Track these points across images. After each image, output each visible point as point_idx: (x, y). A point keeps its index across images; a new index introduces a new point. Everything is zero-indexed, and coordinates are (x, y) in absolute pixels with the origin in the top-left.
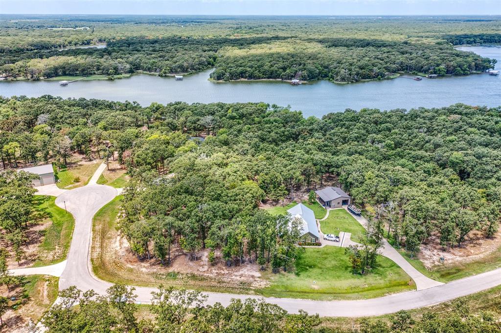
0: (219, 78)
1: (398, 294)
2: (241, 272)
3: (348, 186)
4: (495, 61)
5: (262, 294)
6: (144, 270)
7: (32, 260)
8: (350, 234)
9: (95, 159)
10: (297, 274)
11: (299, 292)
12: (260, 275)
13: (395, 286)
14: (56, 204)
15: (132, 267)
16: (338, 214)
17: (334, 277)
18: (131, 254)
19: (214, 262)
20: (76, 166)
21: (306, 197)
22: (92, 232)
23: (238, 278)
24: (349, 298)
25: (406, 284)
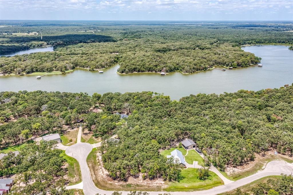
0: (122, 72)
1: (217, 187)
2: (156, 182)
3: (195, 140)
4: (260, 59)
5: (166, 191)
6: (116, 184)
7: (68, 183)
8: (197, 162)
9: (75, 128)
10: (179, 182)
11: (180, 189)
12: (164, 183)
13: (216, 184)
14: (66, 154)
15: (111, 183)
16: (191, 152)
17: (193, 182)
18: (109, 177)
19: (145, 178)
20: (67, 132)
21: (177, 145)
22: (88, 168)
23: (155, 184)
24: (199, 190)
25: (220, 183)
